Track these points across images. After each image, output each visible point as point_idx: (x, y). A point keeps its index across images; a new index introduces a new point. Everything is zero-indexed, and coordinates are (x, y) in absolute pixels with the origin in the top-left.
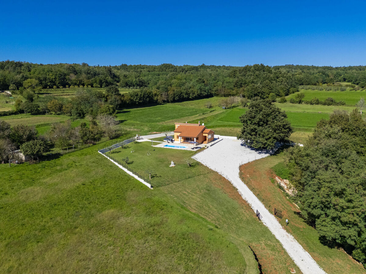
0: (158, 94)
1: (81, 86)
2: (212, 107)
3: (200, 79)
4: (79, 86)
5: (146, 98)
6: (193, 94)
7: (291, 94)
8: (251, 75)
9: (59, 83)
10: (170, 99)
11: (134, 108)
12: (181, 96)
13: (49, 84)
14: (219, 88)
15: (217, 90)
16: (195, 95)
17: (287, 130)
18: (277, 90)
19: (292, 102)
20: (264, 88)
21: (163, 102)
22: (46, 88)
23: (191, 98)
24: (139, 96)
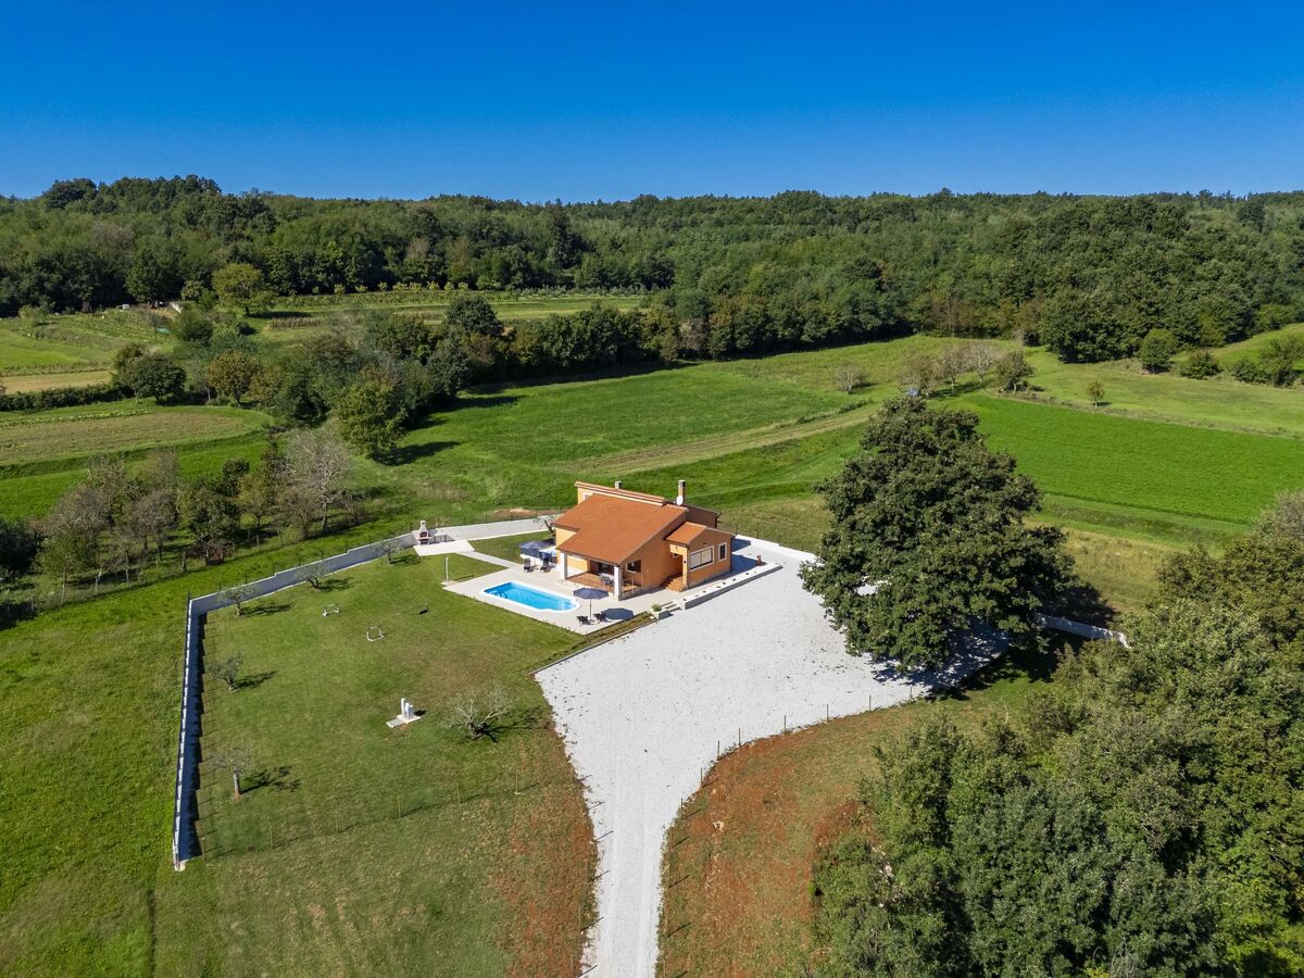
0: (664, 324)
1: (432, 285)
2: (869, 385)
3: (861, 263)
4: (425, 285)
6: (820, 322)
7: (1262, 331)
8: (1087, 244)
9: (355, 275)
10: (716, 342)
11: (554, 383)
12: (764, 334)
13: (321, 277)
14: (936, 299)
15: (929, 309)
16: (824, 329)
17: (1008, 581)
18: (1182, 319)
19: (1247, 374)
20: (1121, 307)
21: (685, 359)
22: (310, 292)
23: (807, 339)
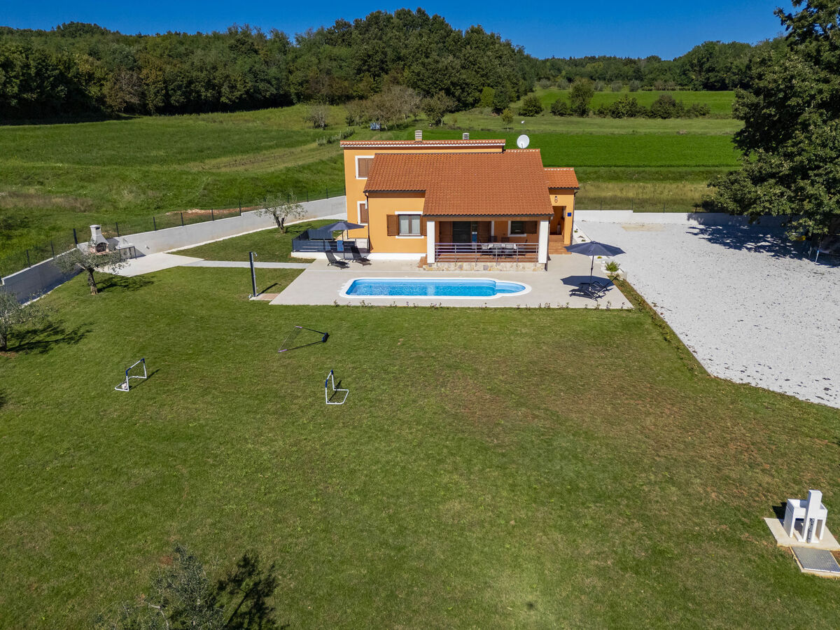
0: (98, 74)
5: (54, 86)
6: (232, 87)
10: (154, 100)
12: (190, 93)
14: (310, 75)
15: (307, 82)
19: (560, 110)
20: (465, 70)
21: (126, 111)
23: (227, 101)
24: (18, 69)
